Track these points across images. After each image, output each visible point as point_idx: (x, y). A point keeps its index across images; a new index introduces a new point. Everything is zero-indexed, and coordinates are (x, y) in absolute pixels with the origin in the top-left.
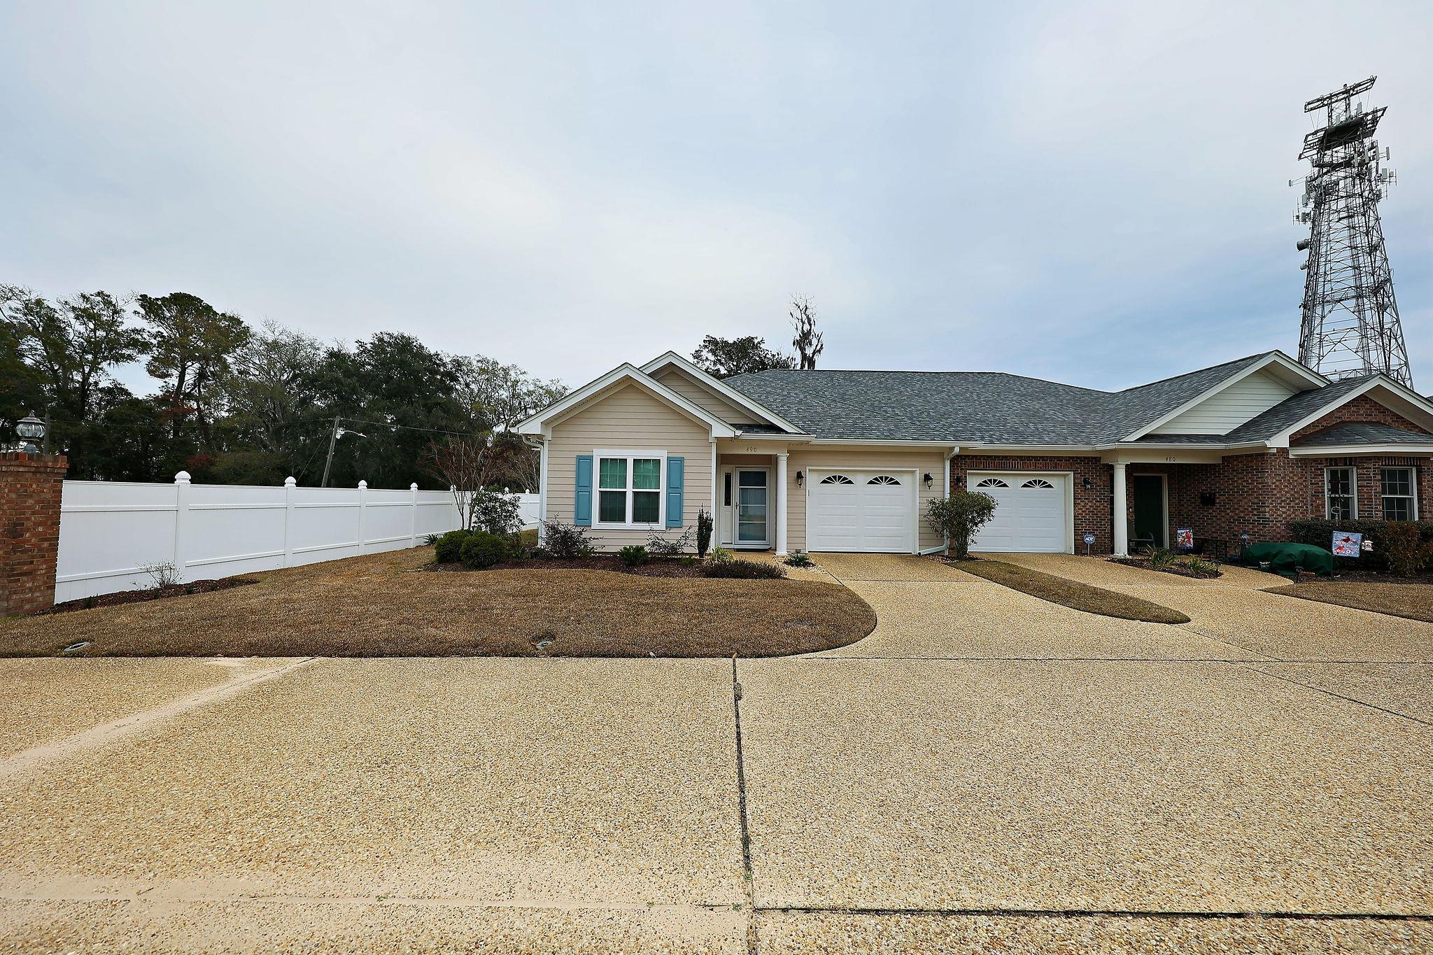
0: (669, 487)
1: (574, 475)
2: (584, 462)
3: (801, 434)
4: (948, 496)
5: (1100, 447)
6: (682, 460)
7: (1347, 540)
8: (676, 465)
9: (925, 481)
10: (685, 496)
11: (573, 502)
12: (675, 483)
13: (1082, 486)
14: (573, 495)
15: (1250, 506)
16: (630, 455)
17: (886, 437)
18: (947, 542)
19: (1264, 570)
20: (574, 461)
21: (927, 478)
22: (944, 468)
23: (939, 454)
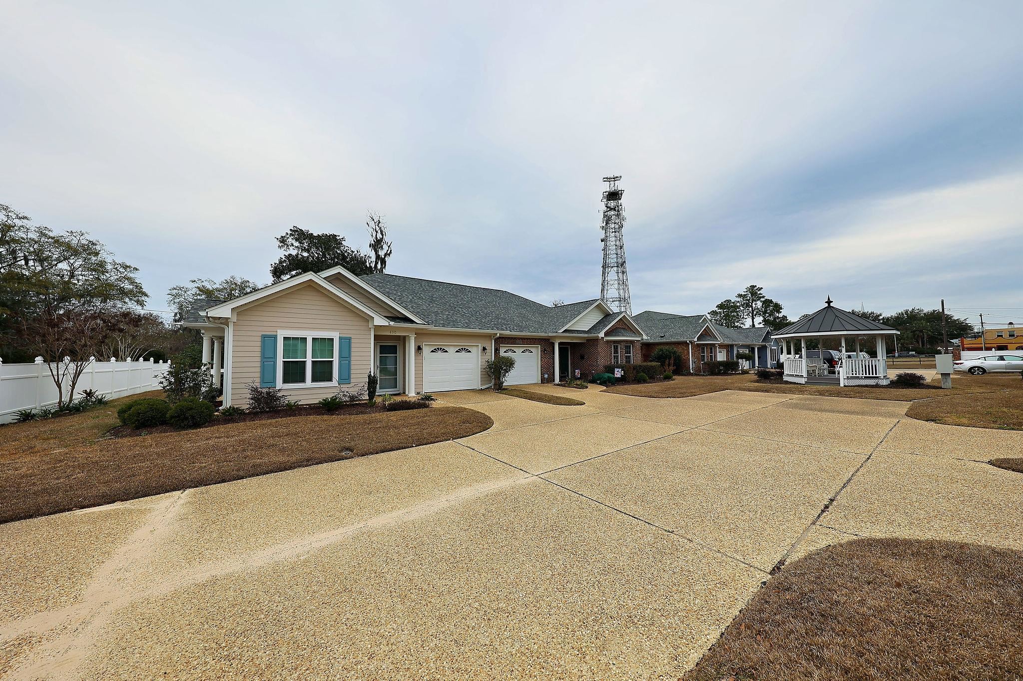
0: (340, 357)
1: (259, 349)
2: (269, 341)
3: (425, 324)
4: (493, 359)
5: (550, 334)
6: (350, 339)
7: (618, 371)
8: (346, 342)
9: (483, 350)
10: (352, 363)
11: (258, 370)
12: (345, 354)
13: (543, 351)
14: (258, 364)
15: (594, 359)
16: (310, 335)
17: (466, 327)
18: (493, 381)
19: (597, 384)
20: (259, 339)
21: (484, 349)
22: (492, 344)
23: (489, 337)
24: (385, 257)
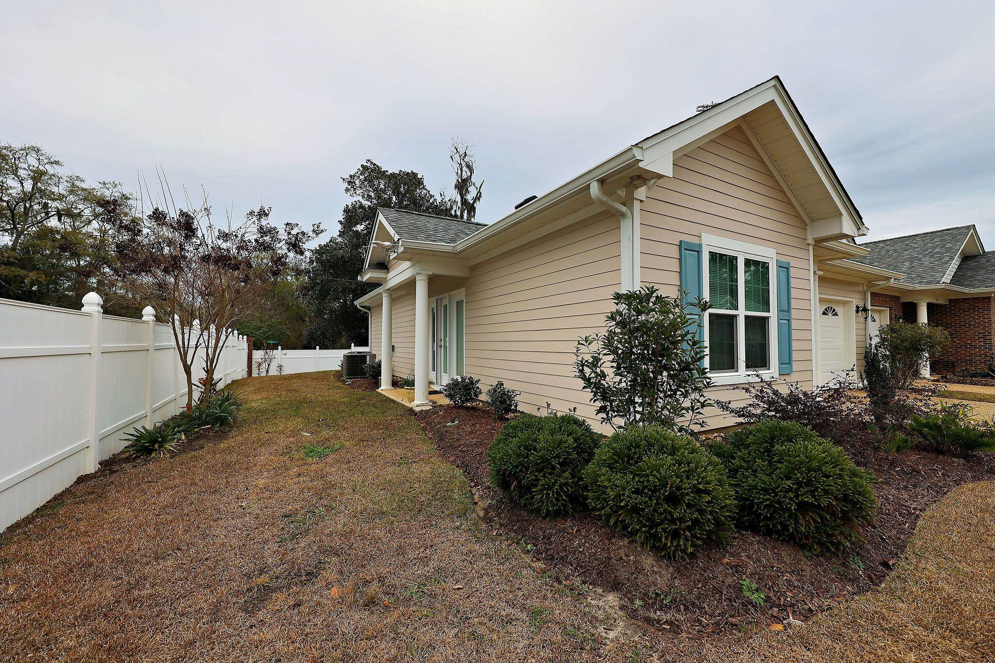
0: (780, 310)
1: (677, 280)
6: (788, 269)
8: (785, 276)
9: (856, 312)
12: (784, 304)
13: (894, 320)
15: (977, 335)
16: (741, 251)
20: (675, 248)
21: (858, 309)
22: (866, 300)
24: (474, 202)
